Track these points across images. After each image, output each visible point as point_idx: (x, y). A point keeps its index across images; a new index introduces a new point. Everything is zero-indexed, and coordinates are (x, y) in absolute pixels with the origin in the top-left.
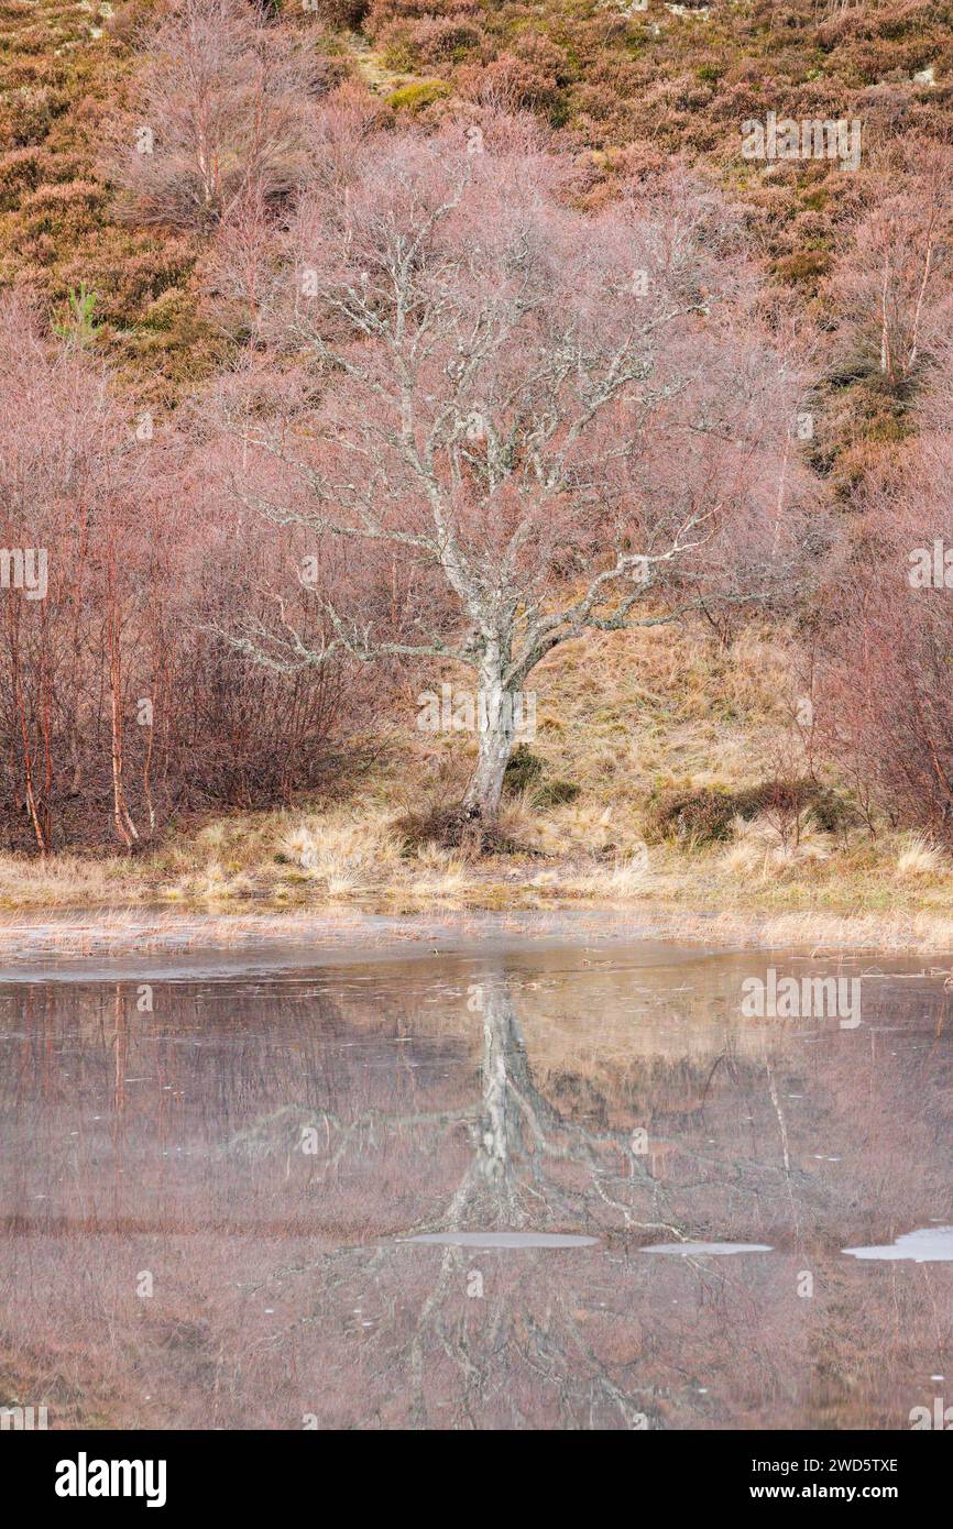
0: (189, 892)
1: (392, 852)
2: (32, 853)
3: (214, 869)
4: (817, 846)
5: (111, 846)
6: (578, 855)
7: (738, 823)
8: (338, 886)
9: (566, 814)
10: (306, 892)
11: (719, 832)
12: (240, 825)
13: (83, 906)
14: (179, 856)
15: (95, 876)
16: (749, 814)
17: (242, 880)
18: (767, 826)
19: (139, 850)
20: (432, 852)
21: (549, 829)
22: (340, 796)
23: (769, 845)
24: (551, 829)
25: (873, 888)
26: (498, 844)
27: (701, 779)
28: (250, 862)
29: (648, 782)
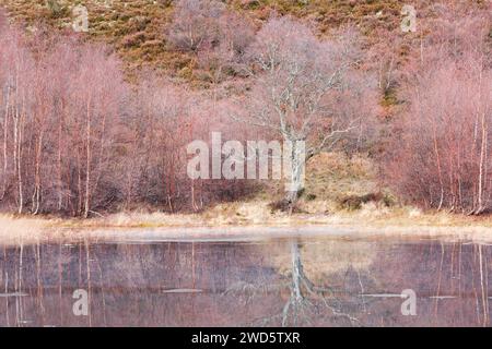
0: (215, 222)
1: (268, 212)
2: (170, 213)
3: (221, 217)
4: (386, 210)
5: (191, 211)
6: (319, 213)
7: (362, 204)
8: (256, 221)
9: (314, 202)
10: (247, 222)
11: (358, 207)
12: (226, 205)
13: (187, 225)
14: (211, 214)
15: (189, 218)
16: (365, 202)
17: (229, 219)
18: (371, 205)
19: (199, 212)
20: (279, 212)
21: (310, 206)
22: (251, 198)
23: (372, 210)
24: (311, 207)
25: (403, 221)
26: (296, 210)
27: (349, 194)
28: (230, 215)
29: (334, 194)
